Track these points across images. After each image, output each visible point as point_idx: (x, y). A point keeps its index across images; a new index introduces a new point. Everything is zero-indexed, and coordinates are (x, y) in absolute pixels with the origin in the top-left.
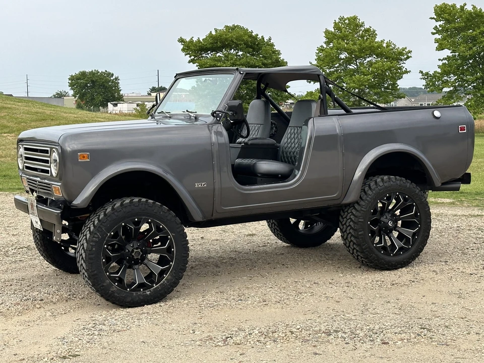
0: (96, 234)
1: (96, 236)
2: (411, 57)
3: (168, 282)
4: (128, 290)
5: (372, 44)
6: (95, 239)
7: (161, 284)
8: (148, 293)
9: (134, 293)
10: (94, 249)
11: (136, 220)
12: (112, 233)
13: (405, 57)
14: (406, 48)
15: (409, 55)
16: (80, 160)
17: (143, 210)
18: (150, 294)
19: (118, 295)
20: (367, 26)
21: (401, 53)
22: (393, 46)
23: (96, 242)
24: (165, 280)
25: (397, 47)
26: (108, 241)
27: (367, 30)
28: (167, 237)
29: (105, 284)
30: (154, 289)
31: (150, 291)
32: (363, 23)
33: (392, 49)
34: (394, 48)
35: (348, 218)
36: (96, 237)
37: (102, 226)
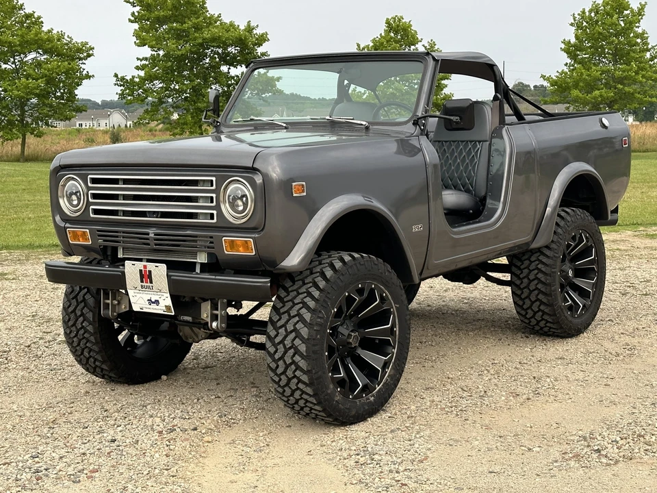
0: (320, 312)
1: (321, 315)
2: (92, 55)
3: (392, 379)
4: (351, 397)
5: (39, 35)
6: (319, 320)
7: (384, 384)
8: (372, 399)
9: (357, 401)
10: (318, 336)
11: (360, 286)
12: (336, 310)
13: (85, 54)
14: (87, 43)
15: (91, 52)
16: (295, 195)
17: (369, 271)
18: (374, 400)
19: (342, 407)
20: (28, 10)
21: (79, 50)
22: (69, 40)
23: (320, 325)
24: (388, 377)
25: (74, 41)
26: (332, 322)
27: (28, 16)
28: (390, 309)
29: (329, 392)
30: (377, 392)
31: (373, 396)
32: (22, 5)
33: (67, 44)
34: (70, 42)
35: (531, 268)
36: (320, 318)
37: (326, 299)
